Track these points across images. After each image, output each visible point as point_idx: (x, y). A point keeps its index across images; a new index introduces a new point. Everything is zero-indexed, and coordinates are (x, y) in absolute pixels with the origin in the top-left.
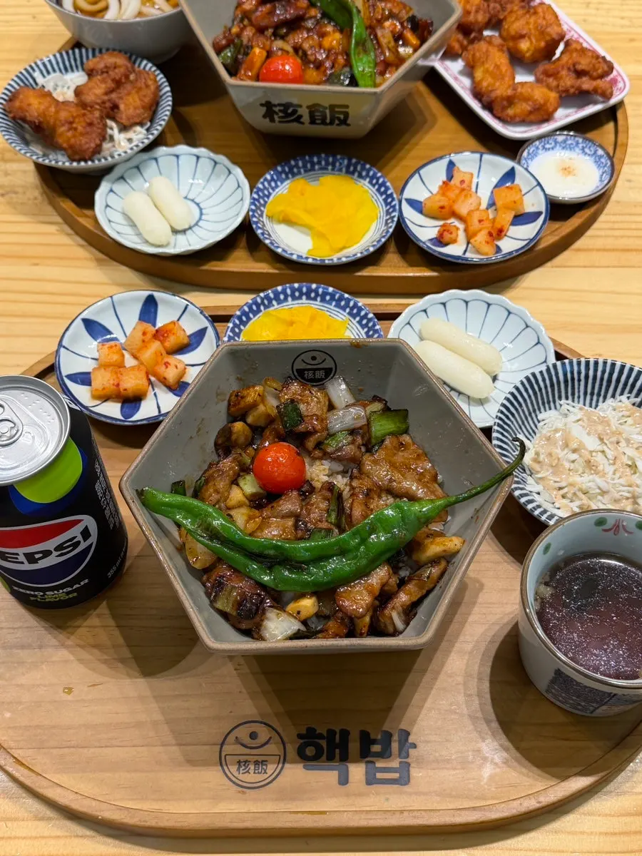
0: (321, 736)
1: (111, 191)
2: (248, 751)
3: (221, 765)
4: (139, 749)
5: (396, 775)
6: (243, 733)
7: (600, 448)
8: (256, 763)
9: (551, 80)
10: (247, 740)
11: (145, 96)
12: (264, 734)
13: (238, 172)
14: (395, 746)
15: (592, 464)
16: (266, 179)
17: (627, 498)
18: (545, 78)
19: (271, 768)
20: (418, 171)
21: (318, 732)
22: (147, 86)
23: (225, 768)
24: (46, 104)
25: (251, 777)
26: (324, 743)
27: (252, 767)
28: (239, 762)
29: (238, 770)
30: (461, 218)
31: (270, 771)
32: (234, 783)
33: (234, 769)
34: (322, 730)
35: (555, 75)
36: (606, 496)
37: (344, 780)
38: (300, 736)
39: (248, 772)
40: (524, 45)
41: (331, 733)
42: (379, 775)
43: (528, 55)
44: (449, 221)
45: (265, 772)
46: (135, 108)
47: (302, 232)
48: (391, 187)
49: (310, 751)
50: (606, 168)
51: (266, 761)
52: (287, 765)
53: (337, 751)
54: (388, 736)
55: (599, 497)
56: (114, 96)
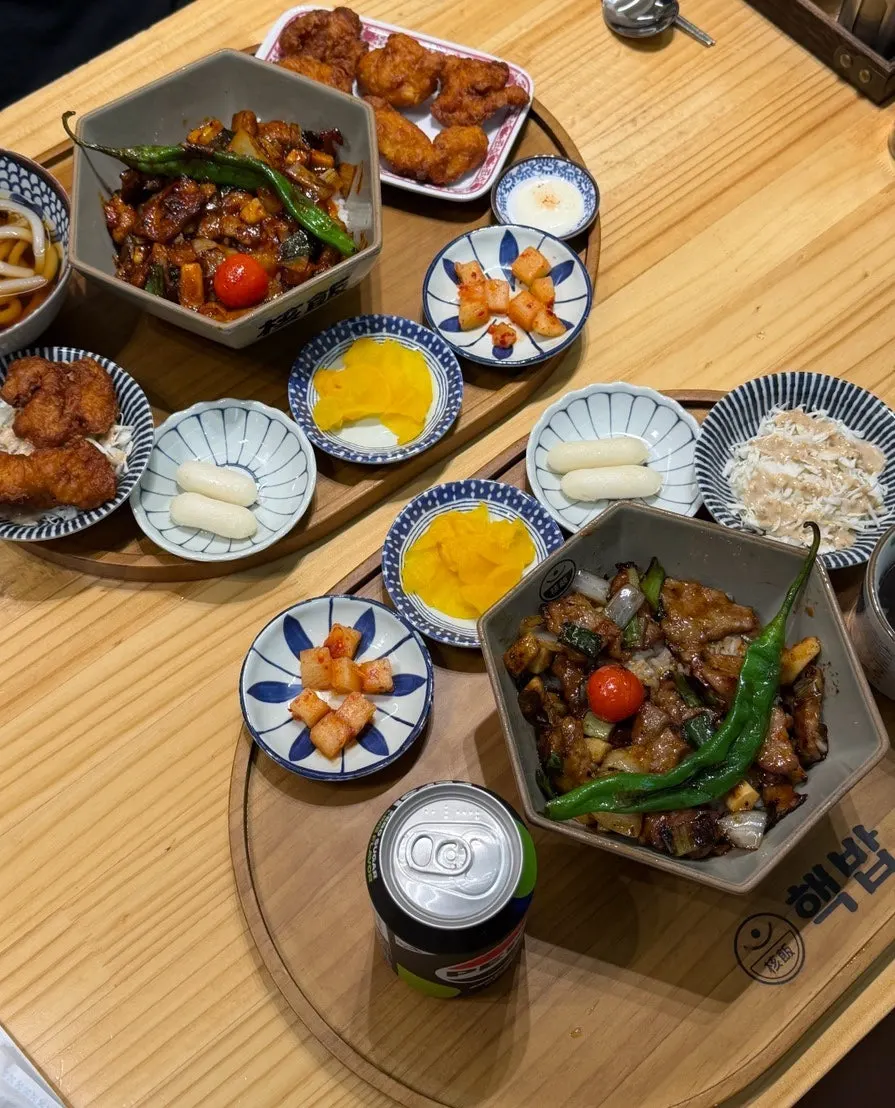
0: (804, 888)
1: (147, 512)
2: (765, 949)
3: (754, 978)
4: (681, 1026)
5: (884, 867)
6: (746, 938)
7: (801, 470)
8: (779, 952)
9: (457, 114)
10: (754, 942)
11: (102, 389)
12: (761, 925)
13: (258, 405)
14: (862, 845)
15: (809, 488)
16: (293, 396)
17: (860, 498)
18: (450, 115)
19: (792, 946)
20: (425, 291)
21: (798, 886)
22: (95, 377)
23: (760, 978)
24: (19, 469)
25: (786, 967)
26: (811, 891)
27: (778, 958)
28: (766, 964)
29: (771, 970)
30: (499, 312)
31: (795, 951)
32: (778, 983)
33: (766, 973)
34: (801, 882)
35: (458, 107)
36: (842, 508)
37: (852, 906)
38: (789, 902)
39: (780, 965)
40: (409, 92)
41: (809, 878)
42: (873, 878)
43: (416, 100)
44: (490, 322)
45: (793, 954)
46: (101, 409)
47: (369, 425)
48: (417, 324)
49: (808, 906)
50: (579, 177)
51: (784, 944)
52: (802, 934)
53: (827, 888)
54: (849, 842)
55: (838, 513)
56: (69, 410)
